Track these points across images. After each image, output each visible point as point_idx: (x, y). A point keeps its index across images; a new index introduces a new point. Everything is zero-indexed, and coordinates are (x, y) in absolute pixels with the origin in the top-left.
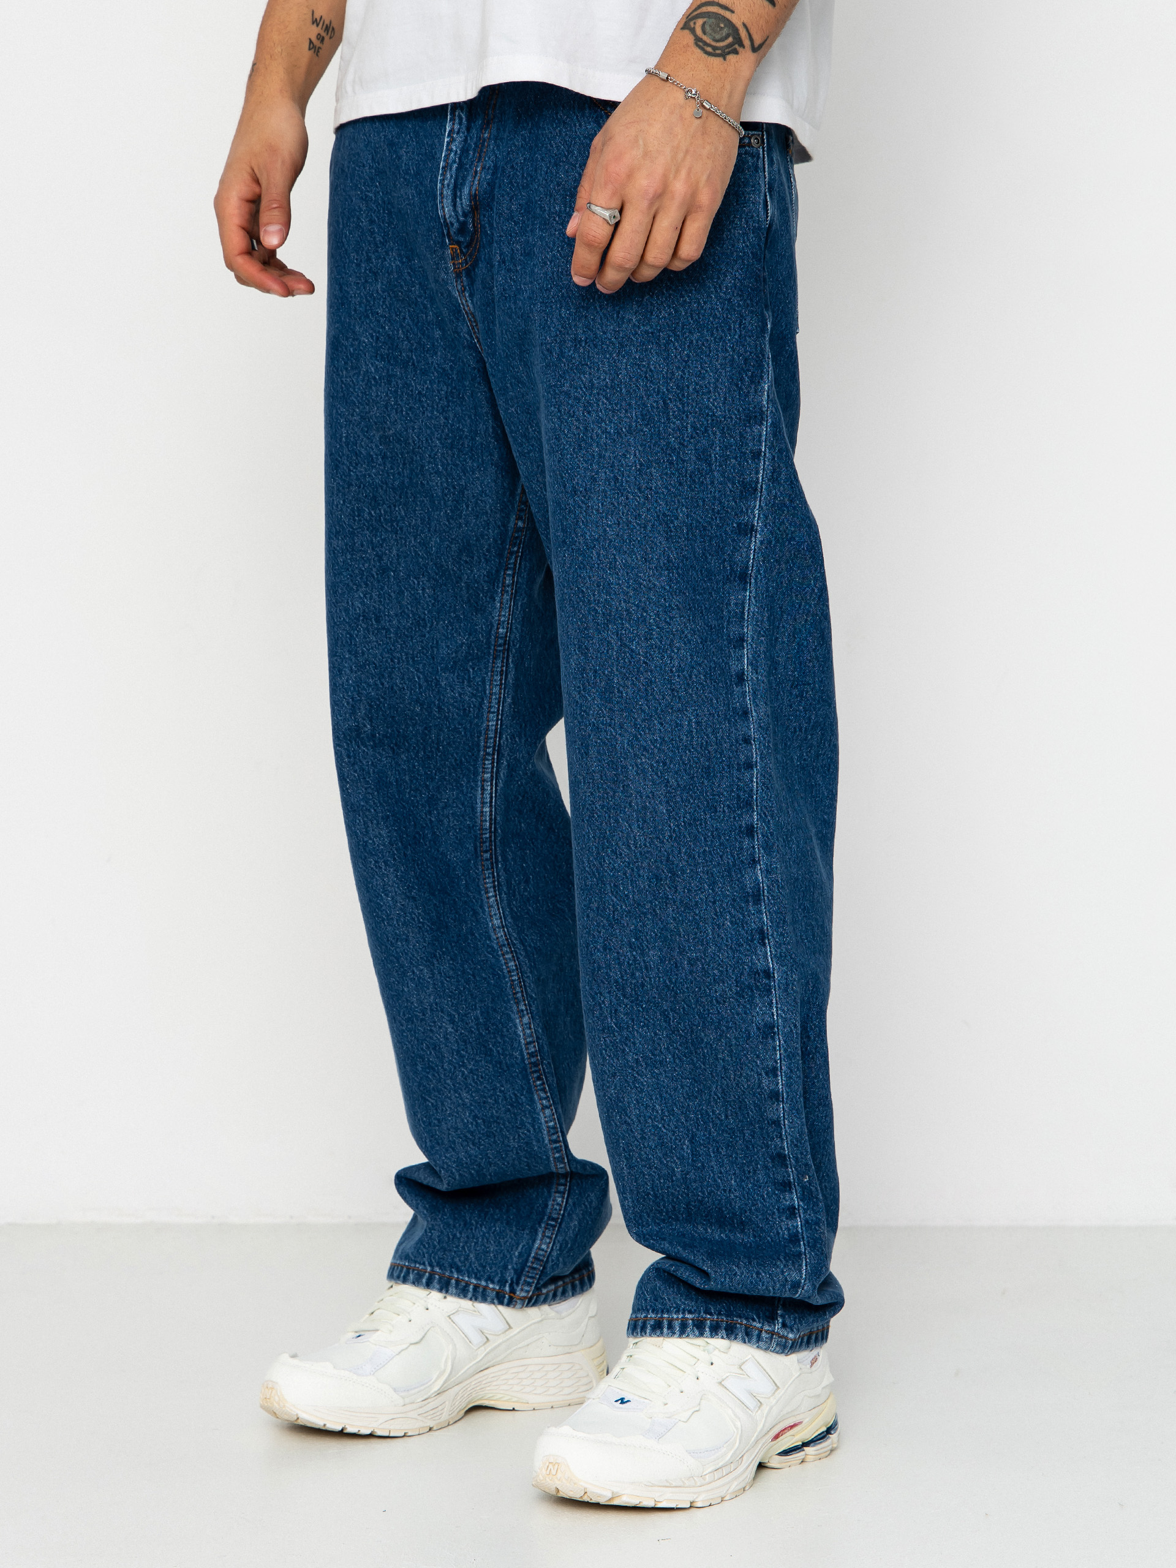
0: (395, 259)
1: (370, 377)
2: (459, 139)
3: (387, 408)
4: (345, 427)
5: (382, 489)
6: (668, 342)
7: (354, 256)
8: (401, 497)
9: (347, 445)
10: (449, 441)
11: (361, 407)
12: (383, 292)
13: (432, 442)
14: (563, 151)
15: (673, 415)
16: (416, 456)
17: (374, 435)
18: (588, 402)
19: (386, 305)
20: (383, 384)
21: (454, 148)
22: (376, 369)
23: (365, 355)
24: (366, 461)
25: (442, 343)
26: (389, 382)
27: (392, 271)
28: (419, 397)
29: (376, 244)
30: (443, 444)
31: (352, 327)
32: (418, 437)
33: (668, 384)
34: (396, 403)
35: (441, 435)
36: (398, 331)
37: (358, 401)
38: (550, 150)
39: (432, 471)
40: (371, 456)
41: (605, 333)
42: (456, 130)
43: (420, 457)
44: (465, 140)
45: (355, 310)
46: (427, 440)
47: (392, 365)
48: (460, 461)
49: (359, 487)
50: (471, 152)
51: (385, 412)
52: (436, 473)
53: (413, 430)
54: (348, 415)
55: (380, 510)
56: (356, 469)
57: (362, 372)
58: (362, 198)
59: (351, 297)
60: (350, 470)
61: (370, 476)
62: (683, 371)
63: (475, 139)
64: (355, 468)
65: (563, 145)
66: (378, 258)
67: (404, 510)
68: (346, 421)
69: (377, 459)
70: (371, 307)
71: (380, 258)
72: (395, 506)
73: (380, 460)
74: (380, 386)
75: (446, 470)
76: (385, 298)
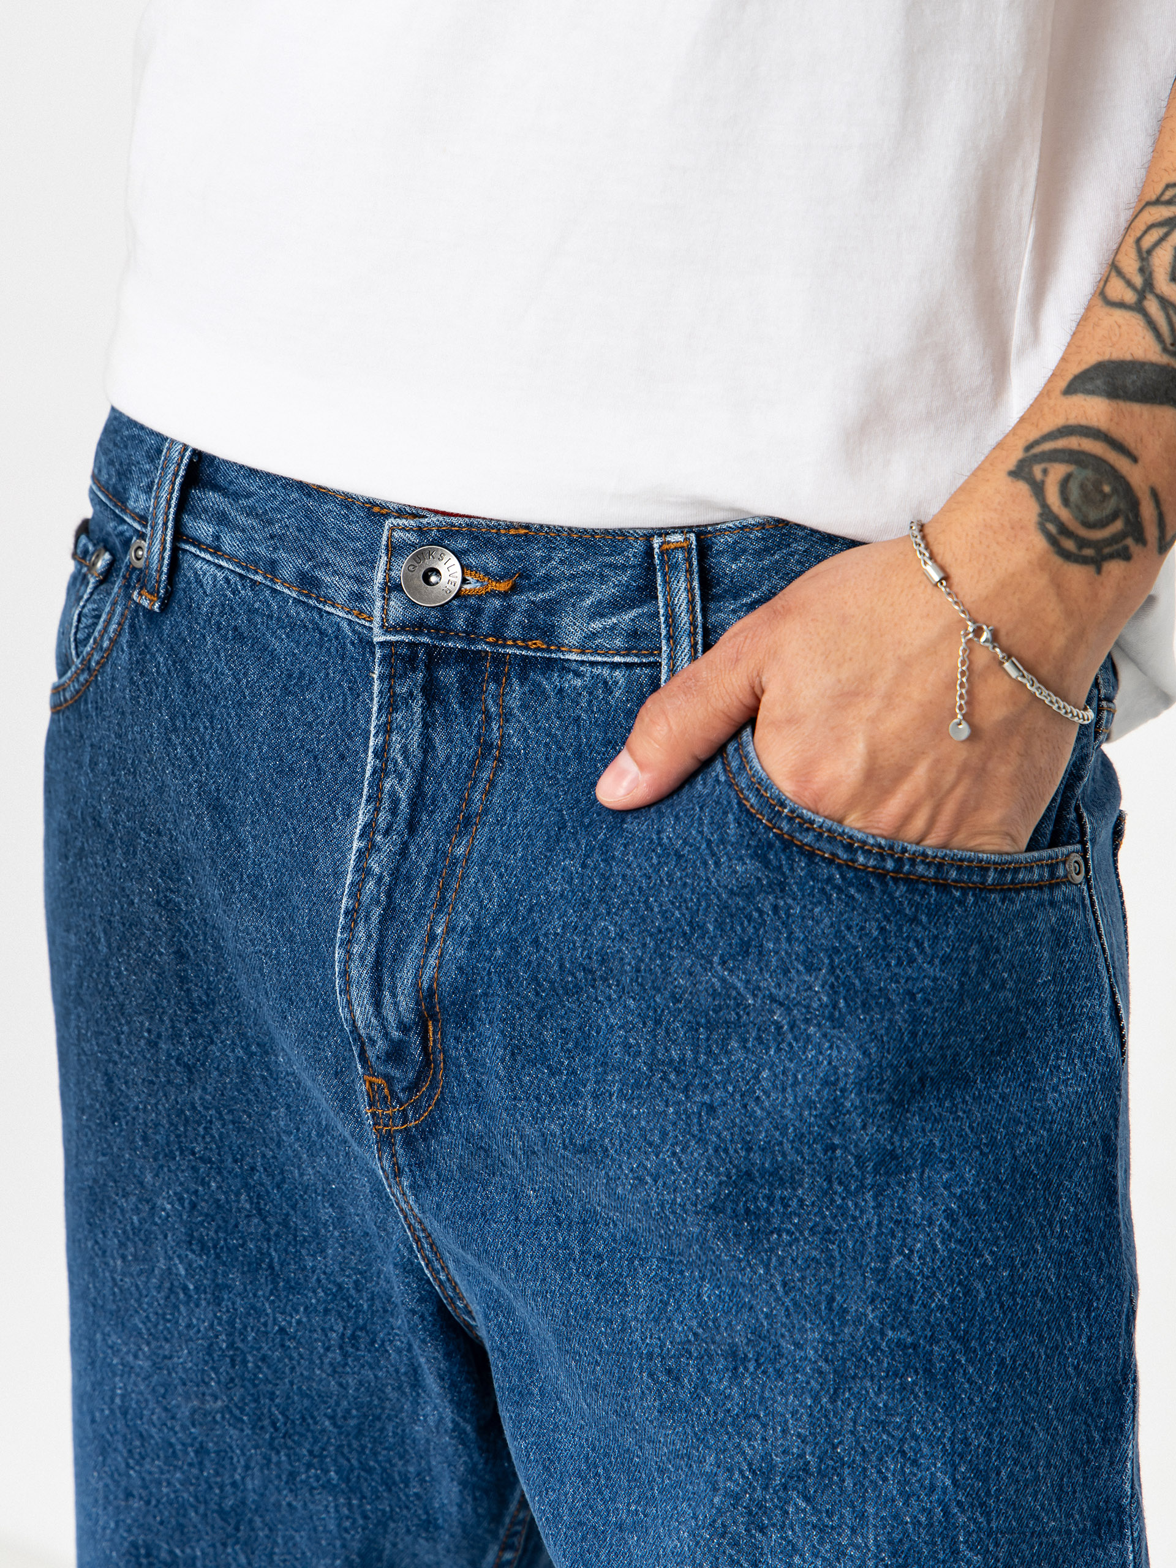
0: (233, 1043)
1: (176, 1283)
2: (387, 846)
3: (210, 1354)
4: (122, 1376)
5: (196, 1512)
6: (954, 1365)
7: (142, 1023)
8: (237, 1529)
9: (125, 1414)
10: (353, 1422)
11: (154, 1344)
12: (207, 1109)
13: (316, 1423)
14: (678, 922)
15: (966, 1542)
16: (278, 1453)
17: (178, 1406)
18: (760, 1506)
19: (213, 1137)
20: (203, 1303)
21: (376, 869)
22: (189, 1266)
23: (166, 1237)
24: (161, 1454)
25: (336, 1234)
26: (218, 1301)
27: (227, 1069)
28: (282, 1340)
29: (192, 1005)
30: (340, 1427)
31: (137, 1172)
32: (283, 1413)
33: (955, 1467)
34: (231, 1345)
35: (334, 1411)
36: (238, 1194)
37: (148, 1330)
38: (643, 919)
39: (315, 1484)
40: (171, 1445)
41: (798, 1345)
42: (383, 826)
43: (288, 1456)
44: (404, 852)
45: (145, 1138)
46: (303, 1419)
47: (224, 1264)
48: (377, 1461)
49: (148, 1503)
50: (420, 884)
51: (206, 1363)
52: (323, 1487)
53: (272, 1400)
54: (127, 1353)
55: (192, 1548)
56: (142, 1465)
57: (156, 1272)
58: (159, 904)
59: (136, 1109)
60: (128, 1465)
61: (169, 1484)
62: (989, 1435)
63: (430, 855)
64: (138, 1463)
65: (679, 908)
66: (196, 1035)
67: (245, 1552)
68: (122, 1364)
69: (186, 1453)
70: (178, 1136)
71: (201, 1035)
72: (224, 1545)
73: (192, 1454)
74: (197, 1306)
75: (348, 1480)
76: (211, 1122)
